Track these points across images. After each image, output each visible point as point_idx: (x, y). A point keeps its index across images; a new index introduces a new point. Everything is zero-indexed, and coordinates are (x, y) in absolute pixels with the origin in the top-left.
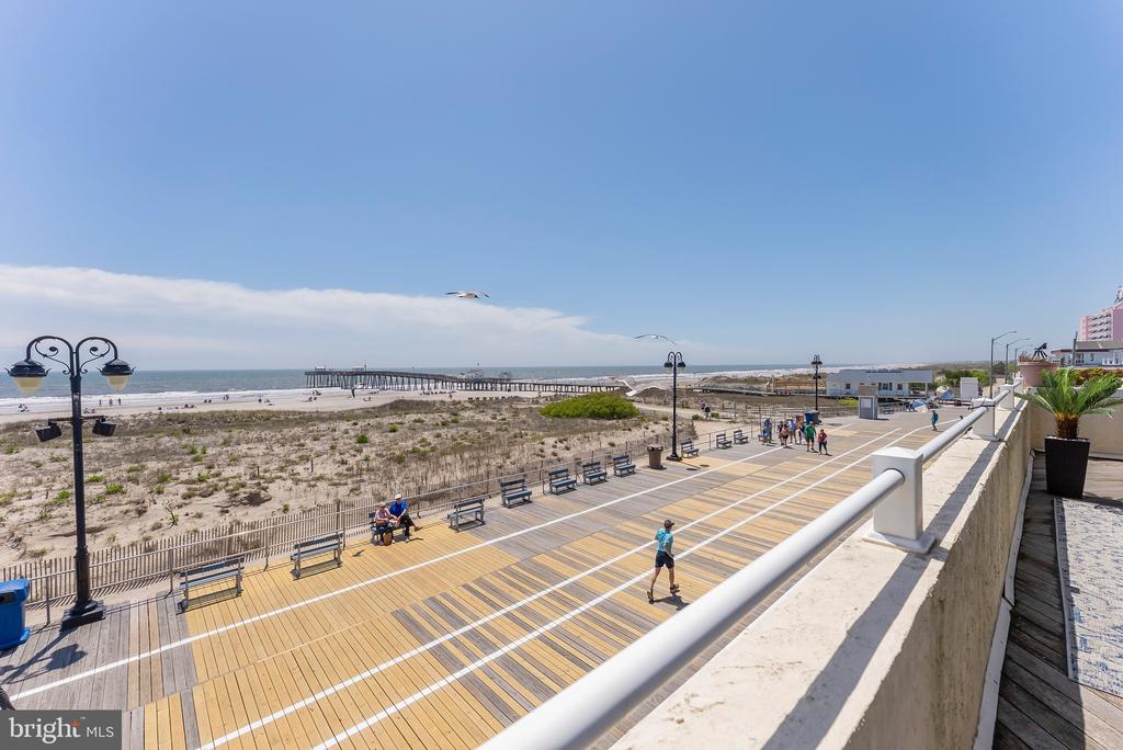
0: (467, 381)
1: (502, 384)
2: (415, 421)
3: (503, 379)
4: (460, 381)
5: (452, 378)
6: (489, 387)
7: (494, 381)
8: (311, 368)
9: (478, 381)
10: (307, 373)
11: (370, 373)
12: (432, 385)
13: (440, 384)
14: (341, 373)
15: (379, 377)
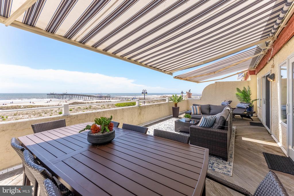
0: (97, 97)
1: (107, 98)
2: (78, 108)
3: (108, 97)
4: (95, 97)
5: (93, 96)
6: (104, 99)
7: (105, 97)
8: (49, 93)
9: (101, 97)
10: (48, 94)
11: (68, 95)
12: (87, 98)
13: (89, 98)
14: (59, 94)
15: (71, 96)
